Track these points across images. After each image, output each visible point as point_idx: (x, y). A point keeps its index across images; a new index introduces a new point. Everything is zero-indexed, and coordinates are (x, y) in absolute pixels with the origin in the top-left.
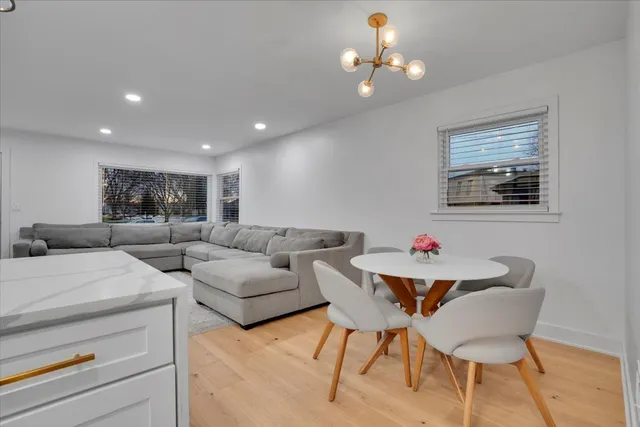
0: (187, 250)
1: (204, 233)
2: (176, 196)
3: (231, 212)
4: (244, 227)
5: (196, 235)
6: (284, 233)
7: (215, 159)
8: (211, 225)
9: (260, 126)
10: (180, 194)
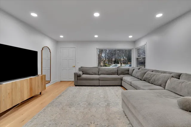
0: (123, 78)
1: (130, 72)
2: (124, 58)
3: (142, 63)
4: (148, 70)
5: (127, 72)
6: (179, 76)
7: (134, 42)
8: (133, 69)
9: (159, 15)
10: (125, 58)
